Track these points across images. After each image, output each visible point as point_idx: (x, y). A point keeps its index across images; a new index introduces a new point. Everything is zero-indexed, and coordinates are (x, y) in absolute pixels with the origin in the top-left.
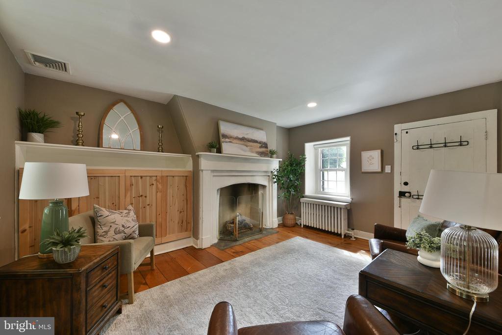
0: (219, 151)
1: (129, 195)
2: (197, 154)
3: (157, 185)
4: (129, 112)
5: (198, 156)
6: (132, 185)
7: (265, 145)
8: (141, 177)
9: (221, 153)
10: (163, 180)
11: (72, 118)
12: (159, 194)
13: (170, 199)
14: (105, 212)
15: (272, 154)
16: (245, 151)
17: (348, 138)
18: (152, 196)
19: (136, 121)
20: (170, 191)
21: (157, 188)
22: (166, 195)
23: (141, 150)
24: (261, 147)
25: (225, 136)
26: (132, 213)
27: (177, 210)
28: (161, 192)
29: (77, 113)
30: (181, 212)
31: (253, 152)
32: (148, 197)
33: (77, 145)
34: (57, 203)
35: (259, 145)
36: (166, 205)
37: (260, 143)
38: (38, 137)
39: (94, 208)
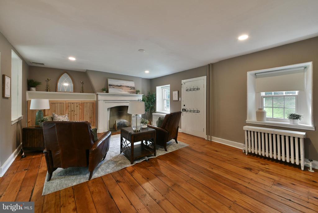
0: (107, 92)
1: (67, 110)
2: (97, 93)
3: (79, 106)
4: (69, 77)
5: (97, 94)
6: (69, 106)
7: (134, 88)
8: (73, 103)
9: (108, 93)
10: (82, 104)
11: (46, 81)
12: (80, 110)
13: (85, 112)
14: (56, 115)
15: (137, 92)
16: (121, 91)
17: (169, 85)
18: (78, 111)
19: (71, 80)
20: (85, 109)
21: (79, 107)
22: (84, 111)
23: (73, 92)
24: (131, 89)
25: (110, 85)
26: (67, 116)
27: (88, 117)
28: (81, 109)
29: (48, 79)
30: (90, 118)
31: (126, 92)
32: (75, 112)
33: (48, 91)
34: (40, 111)
35: (130, 88)
36: (84, 115)
37: (130, 87)
38: (33, 89)
39: (53, 114)
